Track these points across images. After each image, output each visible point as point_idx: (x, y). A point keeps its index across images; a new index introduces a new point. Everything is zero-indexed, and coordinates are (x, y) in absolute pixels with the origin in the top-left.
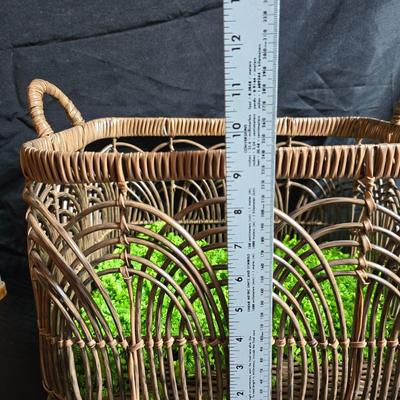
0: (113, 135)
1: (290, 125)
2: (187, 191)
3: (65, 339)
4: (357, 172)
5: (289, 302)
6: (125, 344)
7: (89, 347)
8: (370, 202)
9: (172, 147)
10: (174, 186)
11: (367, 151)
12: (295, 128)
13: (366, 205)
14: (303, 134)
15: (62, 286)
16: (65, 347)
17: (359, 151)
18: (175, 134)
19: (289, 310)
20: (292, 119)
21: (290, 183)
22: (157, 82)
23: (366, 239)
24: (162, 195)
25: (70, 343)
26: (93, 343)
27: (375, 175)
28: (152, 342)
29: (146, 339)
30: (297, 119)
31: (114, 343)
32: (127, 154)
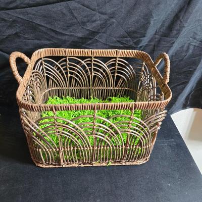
0: (42, 56)
1: (117, 53)
2: (75, 77)
3: (39, 149)
4: (129, 109)
6: (58, 150)
9: (68, 60)
10: (69, 75)
11: (132, 104)
12: (119, 54)
14: (123, 56)
16: (39, 151)
18: (69, 55)
20: (118, 50)
21: (116, 74)
24: (64, 78)
25: (40, 150)
26: (47, 150)
28: (66, 149)
29: (64, 148)
30: (121, 50)
31: (54, 149)
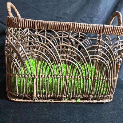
4: (98, 31)
5: (79, 66)
6: (33, 76)
7: (22, 77)
8: (101, 40)
11: (101, 26)
13: (100, 40)
15: (16, 58)
17: (99, 26)
19: (78, 68)
22: (39, 11)
23: (99, 50)
25: (17, 76)
26: (23, 76)
27: (102, 33)
28: (41, 76)
29: (39, 75)
31: (30, 76)
32: (38, 21)
